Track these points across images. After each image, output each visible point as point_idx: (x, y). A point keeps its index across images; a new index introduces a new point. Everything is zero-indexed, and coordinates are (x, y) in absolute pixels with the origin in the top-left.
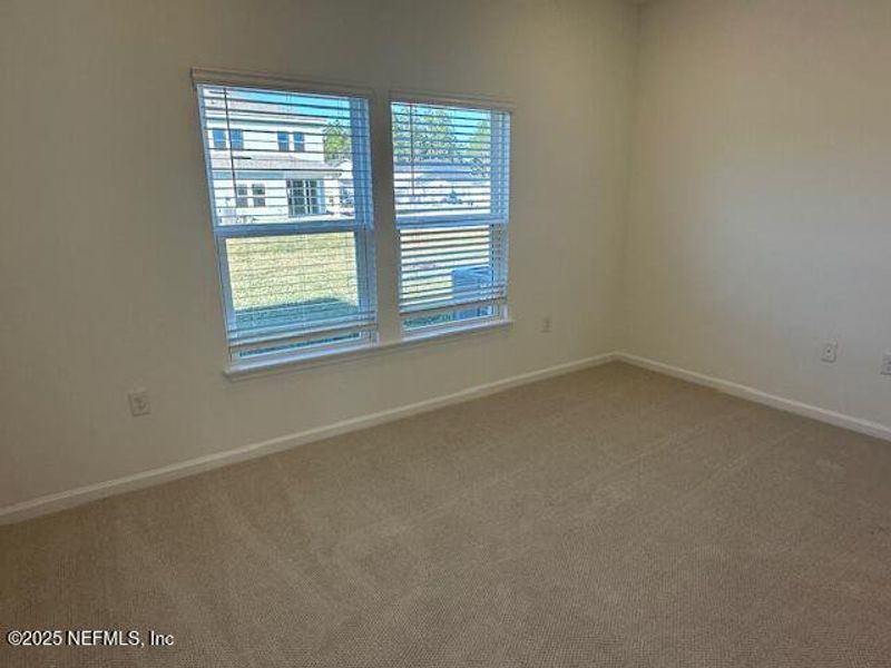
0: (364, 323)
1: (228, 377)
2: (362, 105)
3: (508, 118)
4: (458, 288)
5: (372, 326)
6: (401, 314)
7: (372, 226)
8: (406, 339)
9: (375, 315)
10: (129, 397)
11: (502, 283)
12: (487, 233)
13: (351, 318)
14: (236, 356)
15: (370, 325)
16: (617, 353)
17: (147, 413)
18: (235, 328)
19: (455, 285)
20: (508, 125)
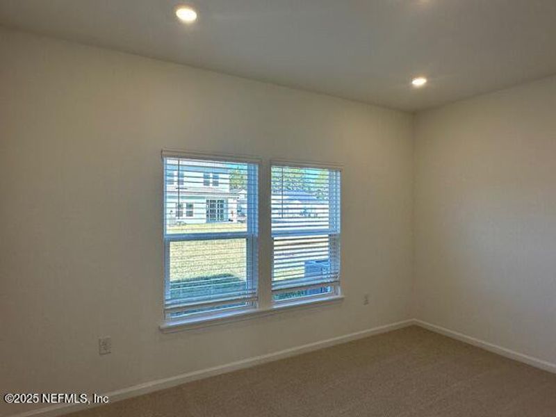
0: (249, 296)
1: (162, 330)
2: (255, 168)
3: (339, 174)
4: (309, 274)
5: (254, 299)
6: (273, 291)
7: (257, 235)
8: (275, 307)
9: (256, 291)
10: (100, 340)
11: (337, 271)
12: (327, 240)
13: (241, 292)
14: (168, 315)
15: (253, 297)
16: (414, 319)
17: (110, 353)
18: (170, 298)
19: (306, 272)
20: (339, 178)
